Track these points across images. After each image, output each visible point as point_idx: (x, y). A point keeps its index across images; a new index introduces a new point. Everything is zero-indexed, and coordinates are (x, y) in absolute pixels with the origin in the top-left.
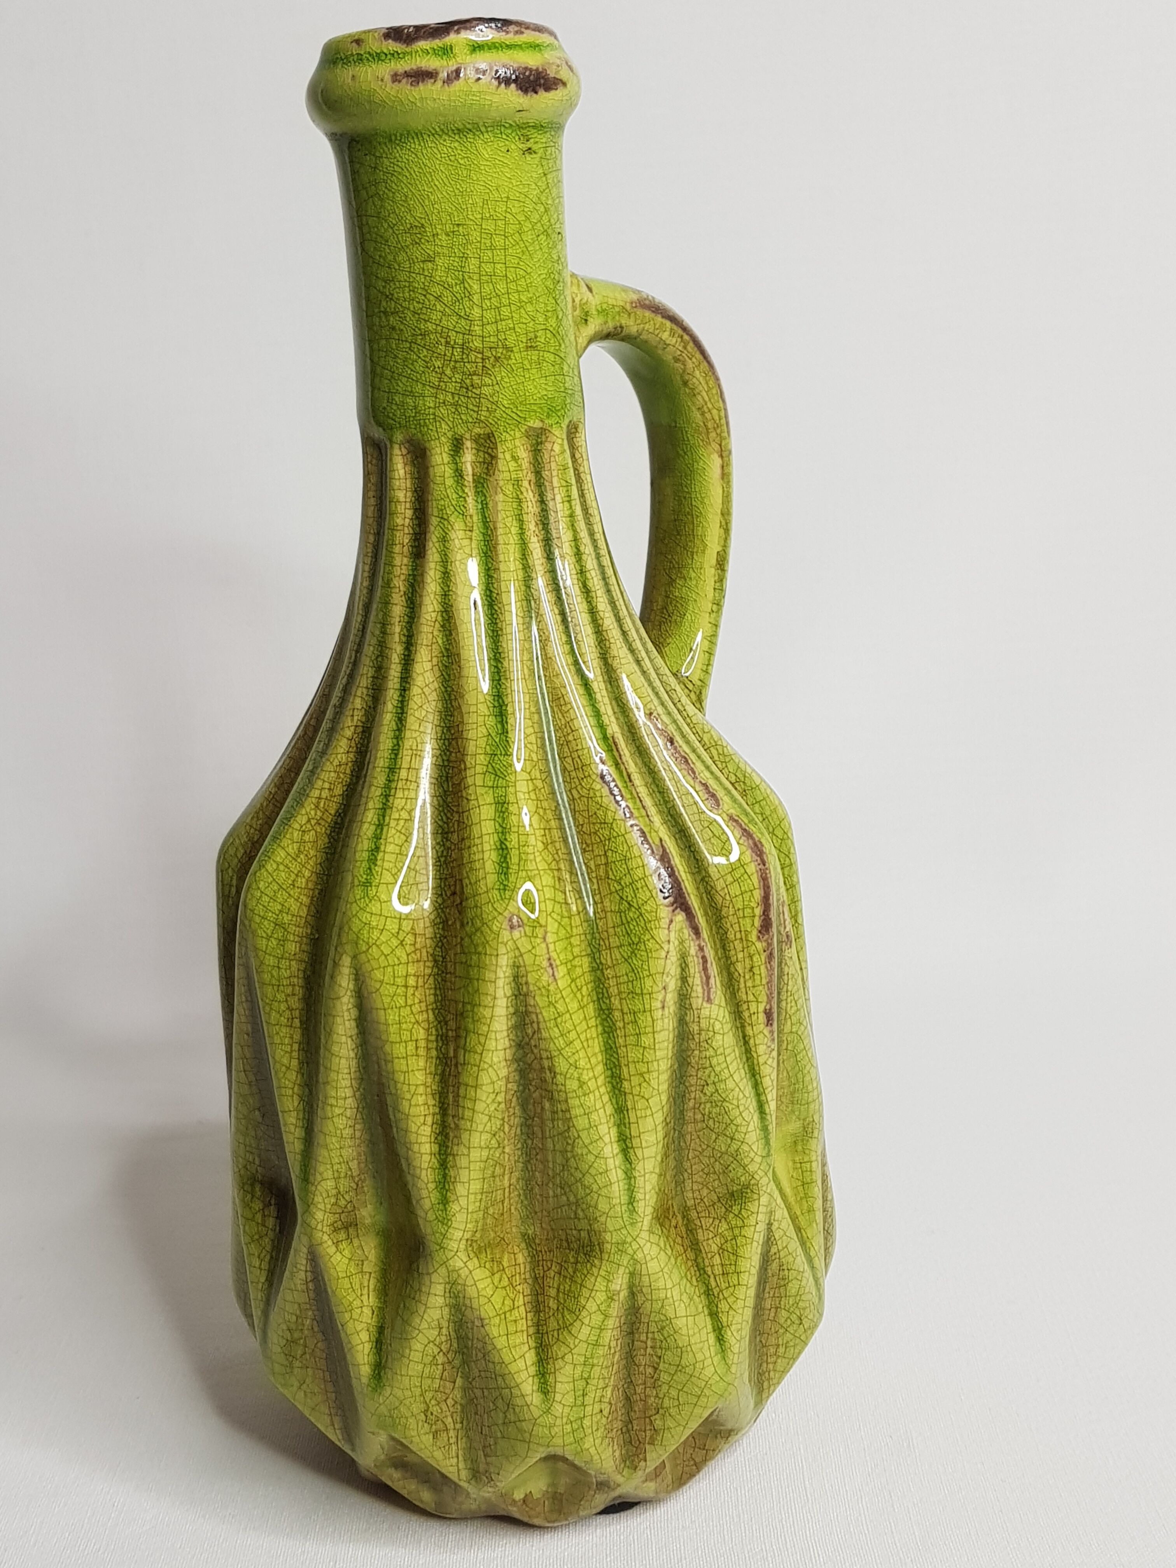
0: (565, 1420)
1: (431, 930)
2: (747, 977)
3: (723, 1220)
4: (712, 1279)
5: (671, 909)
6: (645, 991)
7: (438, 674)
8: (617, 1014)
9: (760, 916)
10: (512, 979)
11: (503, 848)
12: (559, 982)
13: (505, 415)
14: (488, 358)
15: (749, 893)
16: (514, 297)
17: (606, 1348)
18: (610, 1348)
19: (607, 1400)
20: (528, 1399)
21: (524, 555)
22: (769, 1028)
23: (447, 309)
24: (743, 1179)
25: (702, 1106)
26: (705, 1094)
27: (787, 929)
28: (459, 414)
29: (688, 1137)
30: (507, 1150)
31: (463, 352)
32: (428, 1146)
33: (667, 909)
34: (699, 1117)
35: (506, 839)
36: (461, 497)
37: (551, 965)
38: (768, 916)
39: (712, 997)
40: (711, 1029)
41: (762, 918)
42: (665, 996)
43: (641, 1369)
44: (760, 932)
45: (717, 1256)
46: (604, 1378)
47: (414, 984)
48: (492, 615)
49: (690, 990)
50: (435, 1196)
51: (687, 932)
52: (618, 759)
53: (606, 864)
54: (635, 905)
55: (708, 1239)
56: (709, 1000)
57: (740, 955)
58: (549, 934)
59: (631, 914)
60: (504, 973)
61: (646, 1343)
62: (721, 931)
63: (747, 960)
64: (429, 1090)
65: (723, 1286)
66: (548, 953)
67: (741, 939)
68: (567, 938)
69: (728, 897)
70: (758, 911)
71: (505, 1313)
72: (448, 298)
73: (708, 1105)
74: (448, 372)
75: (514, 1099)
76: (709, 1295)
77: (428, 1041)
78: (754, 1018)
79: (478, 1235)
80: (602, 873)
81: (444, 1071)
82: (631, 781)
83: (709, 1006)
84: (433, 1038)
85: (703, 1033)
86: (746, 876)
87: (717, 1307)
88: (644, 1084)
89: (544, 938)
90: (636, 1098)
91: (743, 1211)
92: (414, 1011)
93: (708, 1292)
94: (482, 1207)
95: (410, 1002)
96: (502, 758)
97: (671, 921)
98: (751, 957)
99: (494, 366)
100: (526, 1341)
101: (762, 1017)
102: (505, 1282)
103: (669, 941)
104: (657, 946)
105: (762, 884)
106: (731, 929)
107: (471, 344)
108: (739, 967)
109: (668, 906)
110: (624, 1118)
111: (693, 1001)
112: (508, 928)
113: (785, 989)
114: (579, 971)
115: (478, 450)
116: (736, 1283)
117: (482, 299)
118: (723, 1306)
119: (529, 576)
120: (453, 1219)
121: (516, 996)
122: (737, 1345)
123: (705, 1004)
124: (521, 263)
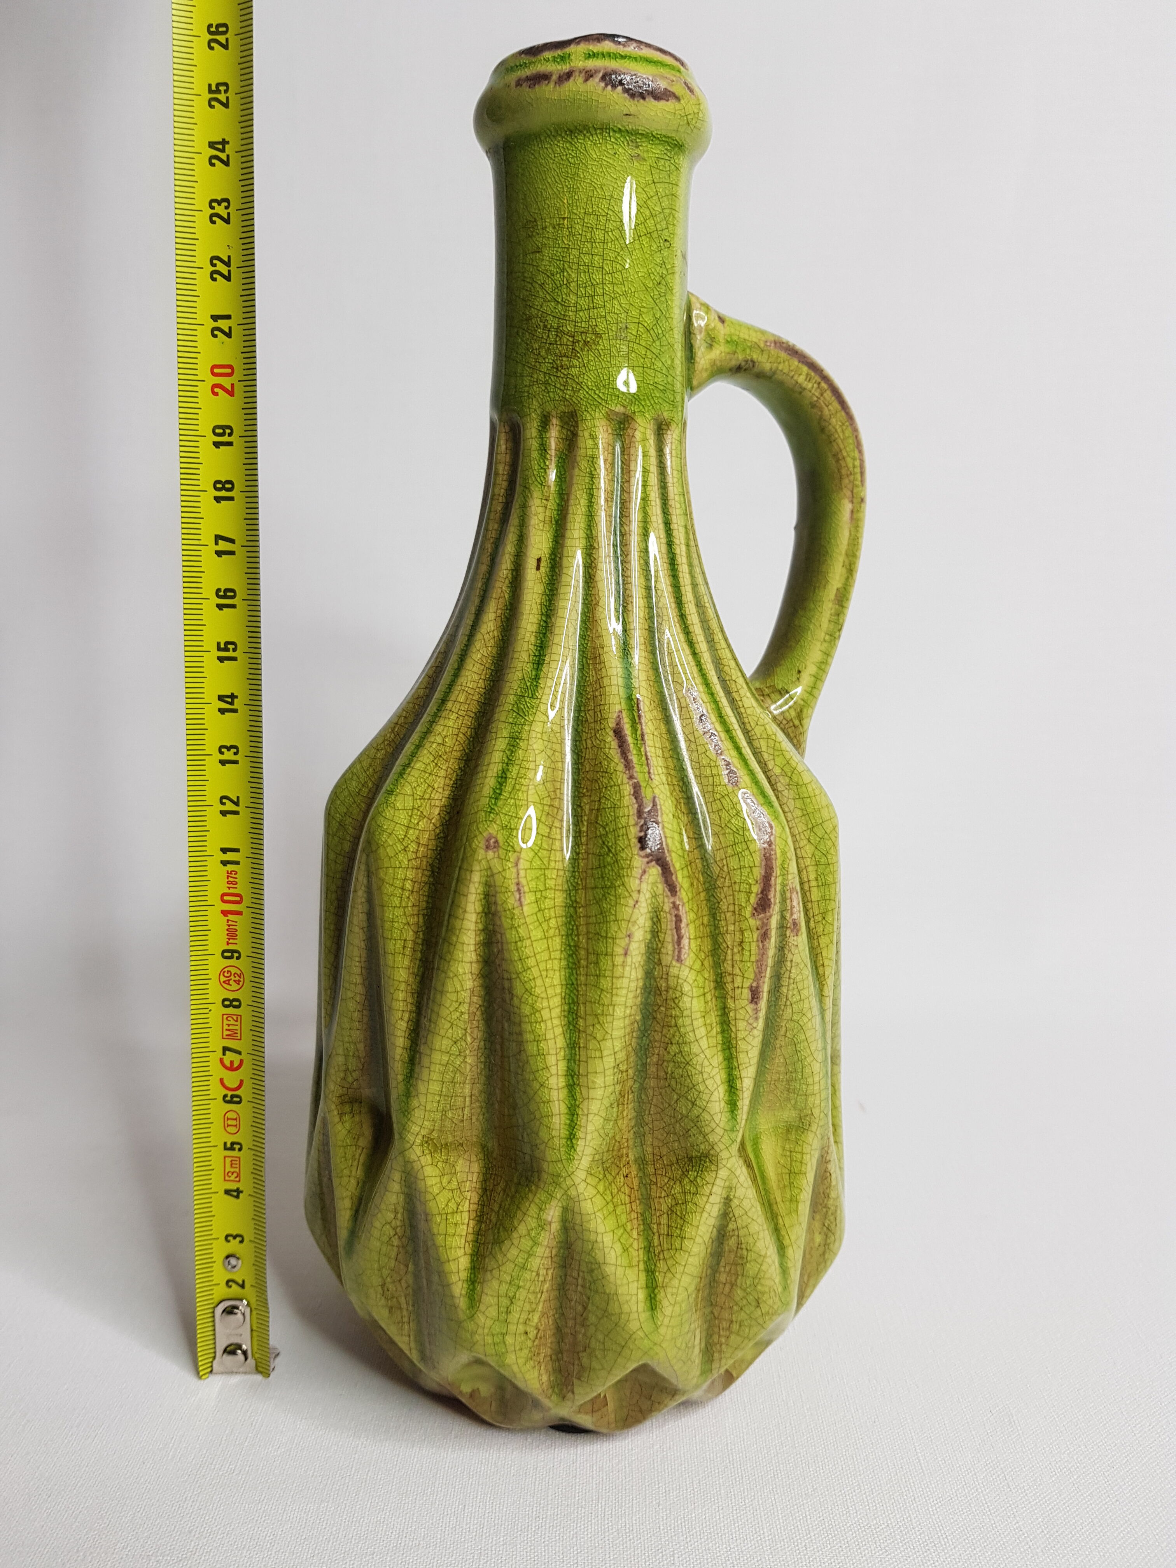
0: (486, 1331)
1: (434, 842)
2: (735, 950)
3: (678, 1183)
4: (656, 1237)
5: (647, 860)
6: (609, 935)
7: (499, 624)
8: (583, 952)
9: (757, 894)
10: (482, 896)
11: (503, 777)
12: (525, 908)
13: (587, 396)
14: (578, 341)
15: (748, 870)
16: (608, 288)
17: (534, 1274)
18: (538, 1275)
19: (534, 1324)
20: (457, 1301)
21: (589, 526)
22: (752, 1006)
23: (548, 296)
24: (702, 1147)
25: (665, 1064)
26: (669, 1052)
27: (795, 916)
28: (548, 392)
29: (650, 1092)
30: (469, 1060)
31: (557, 335)
32: (401, 1040)
33: (641, 859)
34: (661, 1074)
35: (508, 770)
36: (542, 468)
37: (519, 890)
38: (767, 895)
39: (683, 957)
40: (679, 988)
41: (760, 896)
42: (628, 945)
43: (573, 1303)
44: (755, 909)
45: (665, 1216)
46: (531, 1303)
47: (410, 888)
48: (553, 576)
49: (660, 945)
50: (402, 1087)
51: (661, 887)
52: (637, 719)
53: (598, 810)
54: (613, 851)
55: (660, 1197)
56: (679, 959)
57: (731, 928)
58: (521, 861)
59: (609, 859)
60: (476, 889)
61: (577, 1279)
62: (712, 899)
63: (738, 934)
64: (409, 988)
65: (665, 1246)
66: (518, 878)
67: (734, 912)
68: (541, 869)
69: (725, 868)
70: (756, 889)
71: (447, 1214)
72: (549, 287)
73: (671, 1065)
74: (543, 353)
75: (478, 1013)
76: (649, 1251)
77: (415, 942)
78: (738, 992)
79: (435, 1135)
80: (593, 817)
81: (423, 974)
82: (643, 739)
83: (678, 965)
84: (420, 941)
85: (671, 992)
86: (747, 853)
87: (655, 1265)
88: (598, 1026)
89: (517, 864)
90: (589, 1038)
91: (699, 1179)
92: (407, 913)
93: (649, 1248)
94: (440, 1108)
95: (404, 904)
96: (528, 700)
97: (644, 872)
98: (742, 932)
99: (582, 350)
100: (463, 1246)
101: (746, 994)
102: (454, 1185)
103: (639, 891)
104: (627, 894)
105: (764, 863)
106: (724, 900)
107: (564, 328)
108: (729, 938)
109: (643, 857)
110: (575, 1054)
111: (663, 957)
112: (484, 847)
113: (787, 975)
114: (548, 903)
115: (562, 427)
116: (678, 1247)
117: (578, 286)
118: (661, 1265)
119: (591, 546)
120: (413, 1113)
121: (486, 914)
122: (670, 1308)
123: (674, 963)
124: (619, 258)
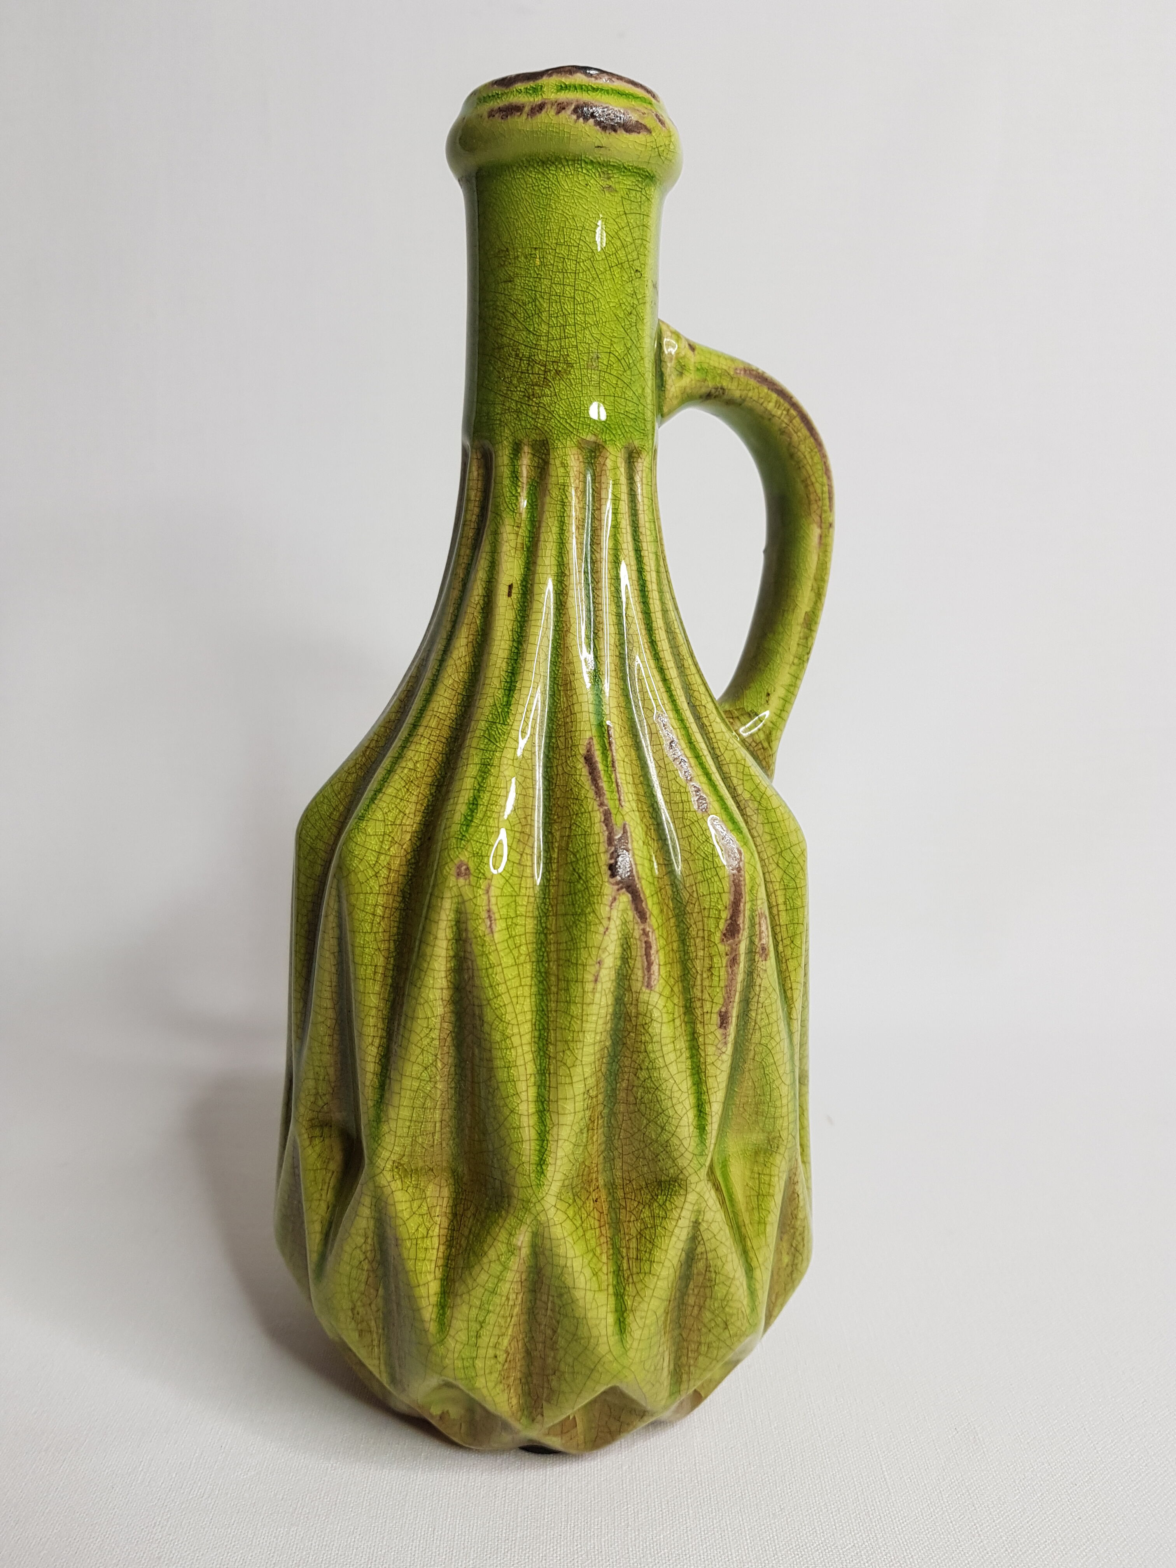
0: (456, 1355)
1: (405, 868)
2: (705, 975)
3: (647, 1207)
4: (625, 1261)
5: (616, 887)
6: (580, 962)
7: (471, 649)
8: (553, 978)
9: (726, 920)
10: (454, 923)
11: (474, 804)
12: (496, 935)
13: (559, 425)
14: (550, 371)
15: (718, 896)
16: (580, 318)
17: (504, 1298)
18: (508, 1299)
19: (504, 1348)
20: (427, 1325)
21: (561, 553)
22: (721, 1031)
23: (519, 325)
24: (672, 1171)
25: (635, 1089)
26: (638, 1078)
27: (764, 941)
28: (520, 420)
29: (620, 1117)
30: (439, 1086)
31: (529, 364)
32: (372, 1065)
33: (611, 886)
34: (631, 1099)
35: (479, 796)
36: (514, 496)
37: (490, 917)
38: (736, 921)
39: (652, 984)
40: (648, 1015)
41: (729, 922)
42: (599, 972)
43: (542, 1327)
44: (724, 935)
45: (634, 1240)
46: (501, 1327)
47: (381, 913)
48: (524, 602)
49: (630, 972)
50: (372, 1112)
51: (631, 915)
52: (607, 745)
53: (569, 836)
54: (583, 877)
55: (629, 1221)
56: (649, 986)
57: (701, 953)
58: (492, 888)
59: (579, 886)
60: (447, 916)
61: (547, 1304)
62: (682, 925)
63: (707, 960)
64: (380, 1013)
65: (635, 1270)
66: (489, 905)
67: (703, 937)
68: (512, 896)
69: (695, 895)
70: (725, 915)
71: (417, 1239)
72: (521, 316)
73: (641, 1090)
74: (515, 382)
75: (449, 1039)
76: (618, 1275)
77: (386, 968)
78: (707, 1017)
79: (405, 1159)
80: (564, 844)
81: (394, 999)
82: (613, 766)
83: (648, 991)
84: (391, 967)
85: (640, 1017)
86: (716, 878)
87: (624, 1289)
88: (568, 1052)
89: (488, 892)
90: (559, 1064)
91: (668, 1203)
92: (378, 939)
93: (618, 1272)
94: (411, 1133)
95: (375, 930)
96: (499, 726)
97: (615, 899)
98: (711, 957)
99: (553, 379)
100: (433, 1270)
101: (716, 1019)
102: (424, 1209)
103: (609, 919)
104: (597, 921)
105: (733, 889)
106: (694, 926)
107: (536, 358)
108: (698, 964)
109: (613, 884)
110: (545, 1080)
111: (633, 983)
112: (455, 874)
113: (755, 999)
114: (519, 930)
115: (534, 455)
116: (647, 1270)
117: (550, 316)
118: (630, 1289)
119: (562, 573)
120: (383, 1138)
121: (456, 940)
122: (639, 1332)
123: (644, 989)
124: (590, 288)
